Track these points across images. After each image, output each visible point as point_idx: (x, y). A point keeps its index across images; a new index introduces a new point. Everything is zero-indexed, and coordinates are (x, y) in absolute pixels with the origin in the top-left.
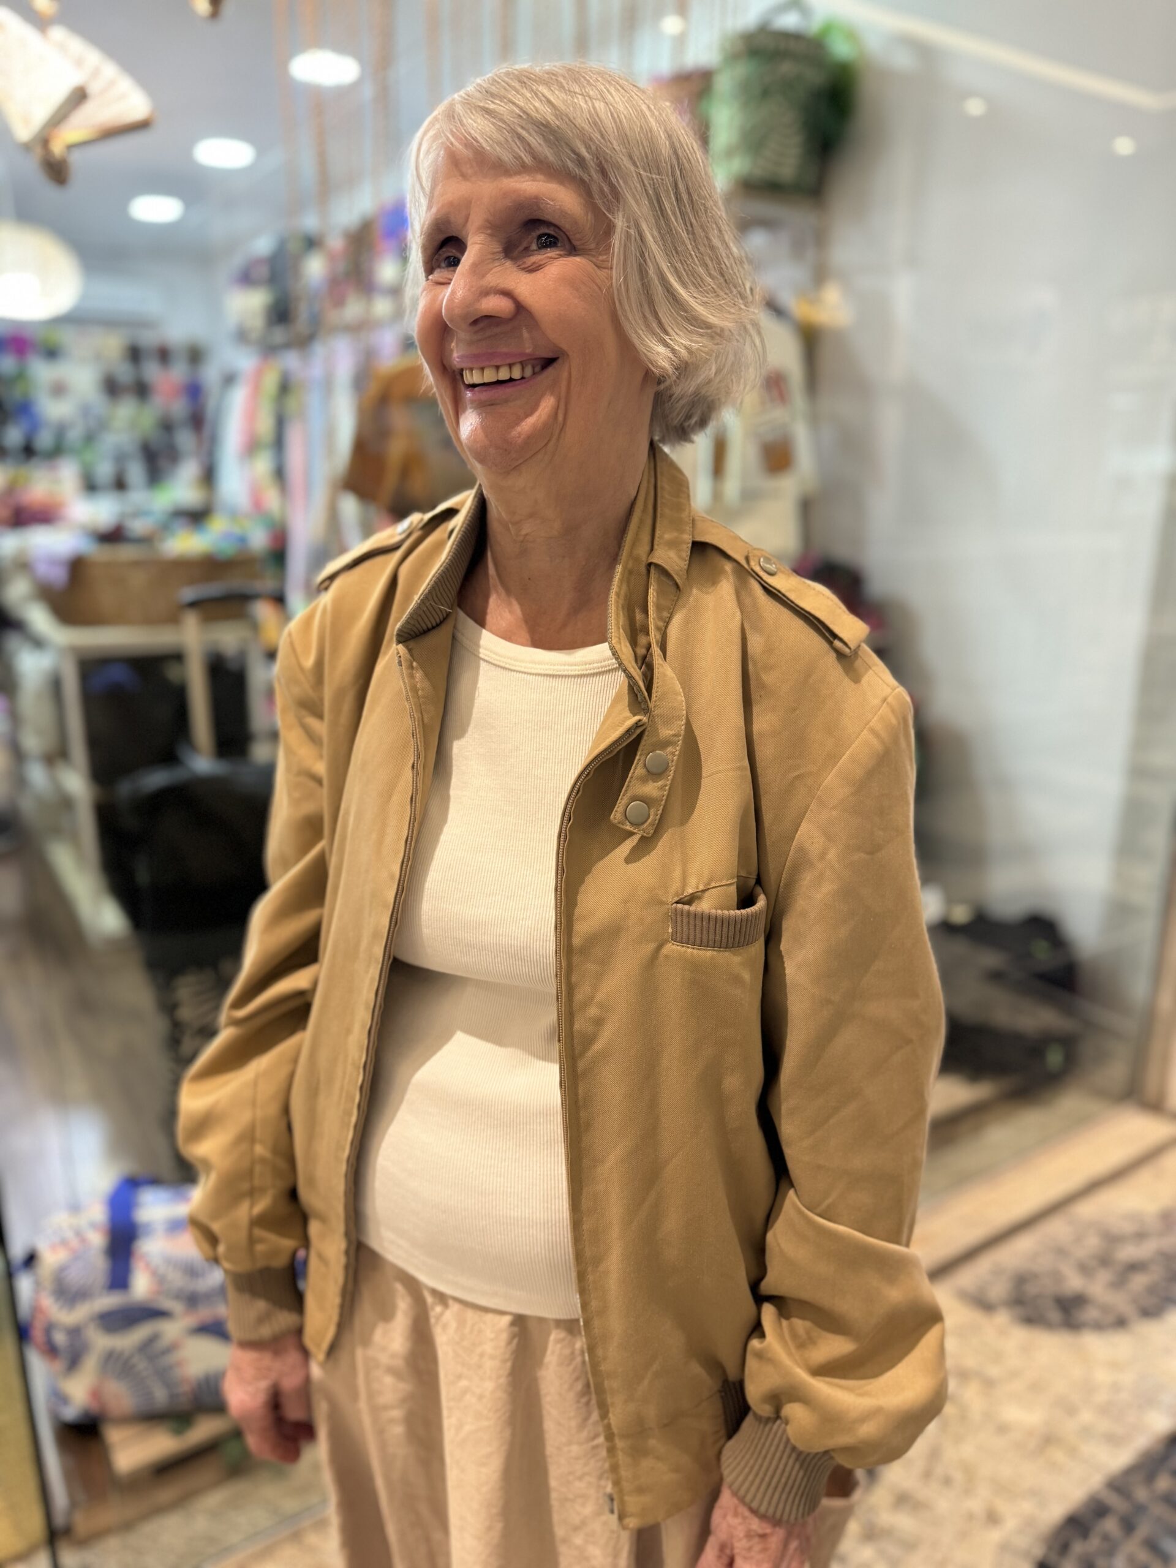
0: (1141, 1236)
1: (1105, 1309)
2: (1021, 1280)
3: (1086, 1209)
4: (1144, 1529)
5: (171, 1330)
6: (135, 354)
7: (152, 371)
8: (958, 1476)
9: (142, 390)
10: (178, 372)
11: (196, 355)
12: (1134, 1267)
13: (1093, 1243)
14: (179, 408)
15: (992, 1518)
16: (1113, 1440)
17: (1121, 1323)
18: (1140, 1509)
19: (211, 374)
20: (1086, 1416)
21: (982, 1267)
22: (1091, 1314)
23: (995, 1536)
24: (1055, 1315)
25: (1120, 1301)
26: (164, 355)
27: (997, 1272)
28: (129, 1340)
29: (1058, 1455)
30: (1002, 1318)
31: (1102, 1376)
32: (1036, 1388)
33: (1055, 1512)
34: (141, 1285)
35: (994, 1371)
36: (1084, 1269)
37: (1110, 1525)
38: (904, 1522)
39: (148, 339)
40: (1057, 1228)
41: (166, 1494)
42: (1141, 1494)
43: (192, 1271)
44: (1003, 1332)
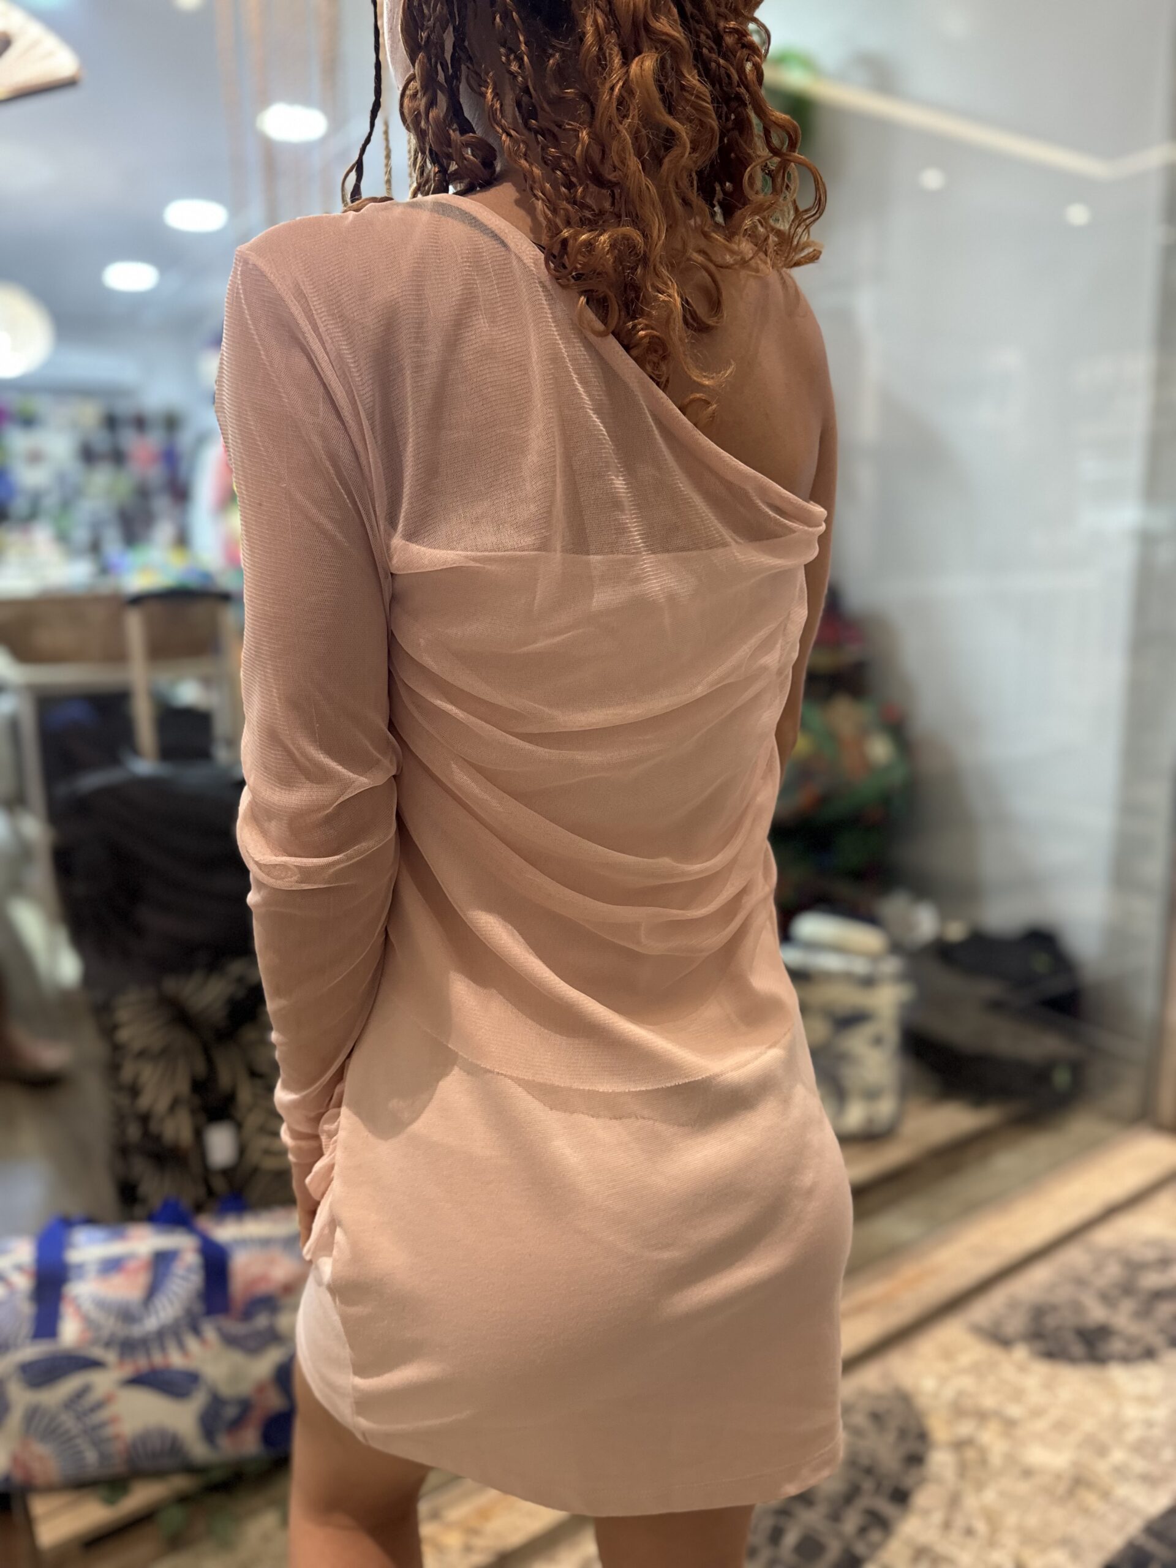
0: (1164, 1263)
1: (1131, 1341)
2: (1039, 1311)
3: (1106, 1236)
5: (103, 1382)
6: (111, 422)
7: (130, 440)
9: (118, 457)
10: (154, 440)
11: (172, 423)
12: (1162, 1294)
13: (1113, 1271)
14: (155, 474)
16: (1150, 1481)
17: (1149, 1354)
19: (185, 439)
20: (1118, 1456)
21: (996, 1300)
22: (1117, 1345)
24: (1078, 1349)
25: (1146, 1332)
26: (140, 423)
27: (1014, 1304)
28: (54, 1396)
29: (1091, 1499)
30: (1021, 1352)
31: (1132, 1412)
32: (1062, 1427)
34: (70, 1332)
35: (1014, 1411)
36: (1106, 1299)
39: (124, 408)
40: (1075, 1257)
43: (127, 1315)
44: (1022, 1369)
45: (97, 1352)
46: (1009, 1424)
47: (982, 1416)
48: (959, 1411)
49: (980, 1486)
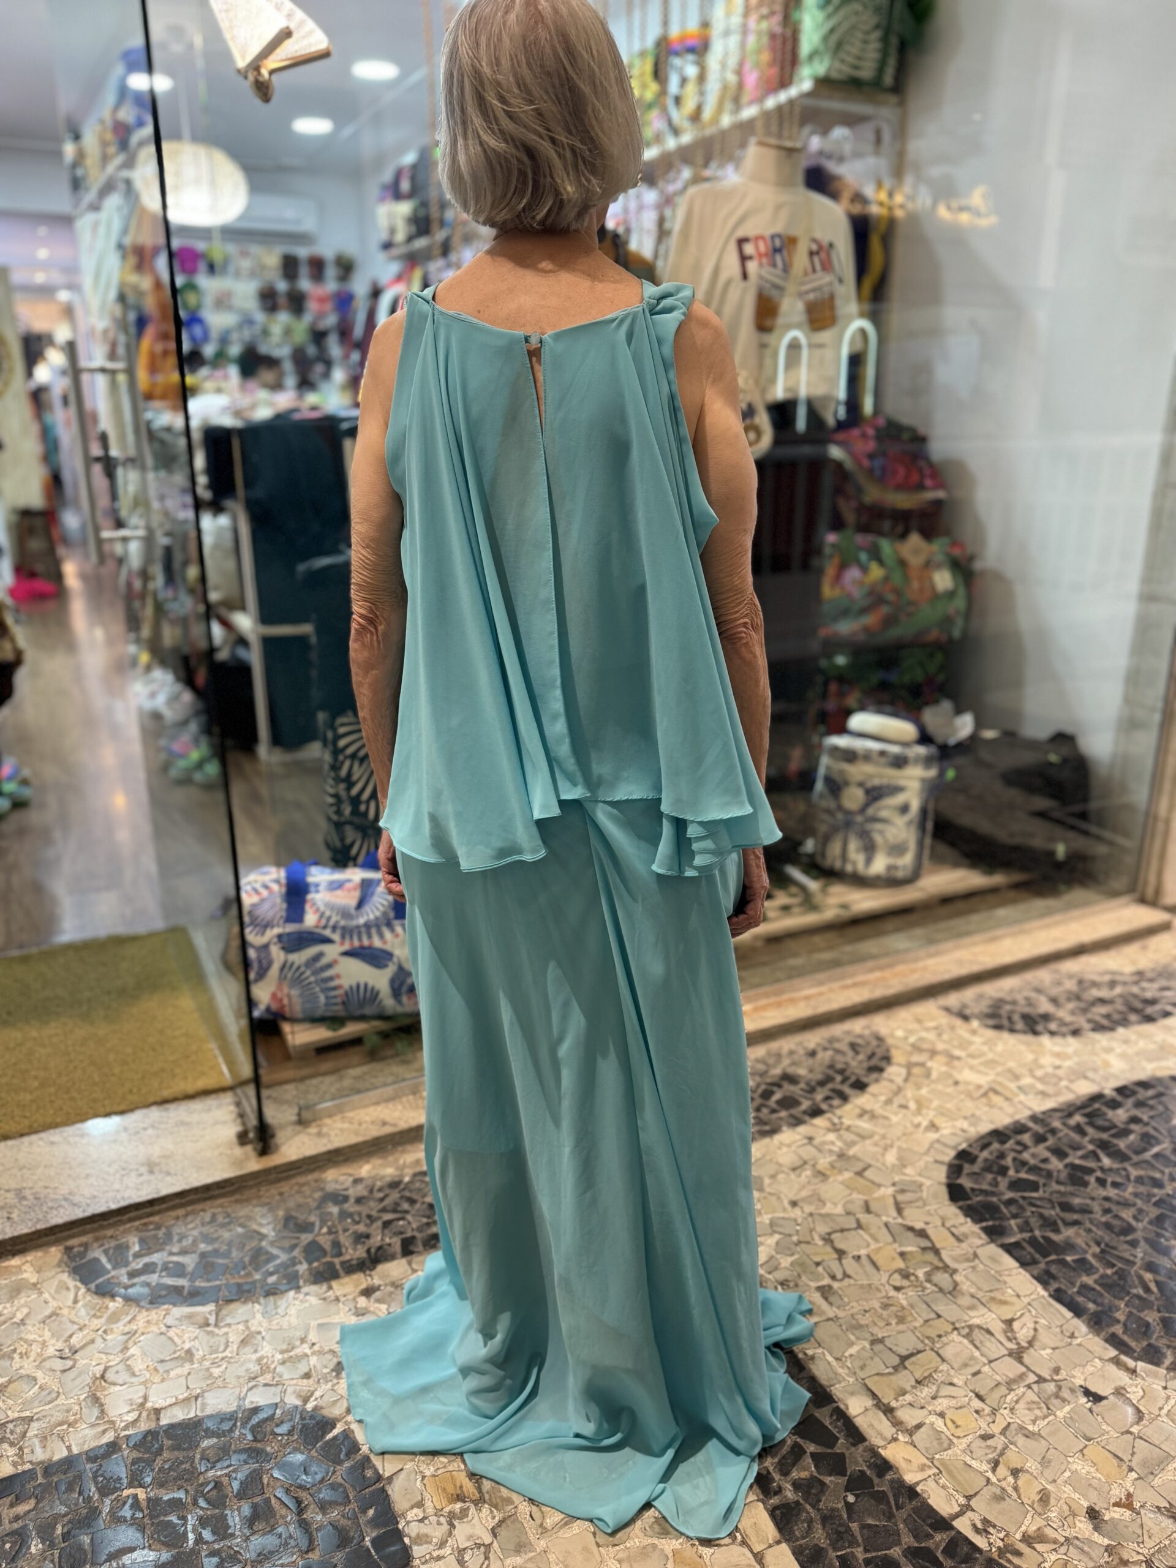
0: (1112, 984)
1: (1063, 1023)
2: (998, 1003)
3: (1071, 966)
4: (1051, 1142)
5: (331, 952)
6: (290, 266)
7: (305, 284)
8: (912, 1105)
9: (297, 302)
10: (331, 286)
11: (346, 267)
12: (1102, 1001)
13: (1070, 985)
14: (331, 320)
15: (933, 1127)
16: (1044, 1094)
17: (1076, 1033)
18: (1053, 1131)
19: (360, 287)
20: (1027, 1081)
21: (968, 995)
22: (1053, 1026)
23: (932, 1136)
24: (1020, 1025)
25: (1081, 1021)
26: (317, 266)
27: (980, 997)
28: (299, 958)
29: (997, 1100)
30: (975, 1024)
31: (1047, 1061)
32: (991, 1063)
33: (985, 1128)
34: (310, 919)
35: (957, 1052)
36: (1054, 1001)
37: (1026, 1138)
38: (865, 1125)
39: (302, 252)
40: (1043, 976)
41: (326, 1066)
42: (1056, 1124)
43: (345, 914)
44: (974, 1032)
45: (327, 933)
46: (952, 1058)
47: (933, 1053)
48: (916, 1048)
49: (918, 1087)
